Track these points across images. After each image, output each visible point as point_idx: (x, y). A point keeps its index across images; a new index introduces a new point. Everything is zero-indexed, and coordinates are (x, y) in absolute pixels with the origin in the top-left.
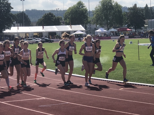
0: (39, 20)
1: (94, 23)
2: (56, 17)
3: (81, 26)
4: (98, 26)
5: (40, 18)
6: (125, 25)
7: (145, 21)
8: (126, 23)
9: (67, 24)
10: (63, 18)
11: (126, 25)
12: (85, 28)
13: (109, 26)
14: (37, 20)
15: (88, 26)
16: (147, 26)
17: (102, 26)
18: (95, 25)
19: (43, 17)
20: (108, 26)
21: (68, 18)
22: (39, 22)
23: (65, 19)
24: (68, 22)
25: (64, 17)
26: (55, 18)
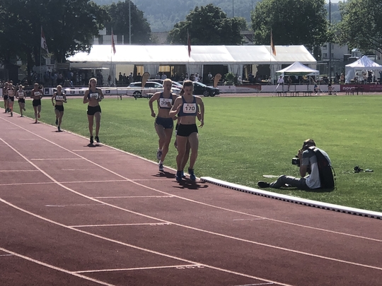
0: (177, 26)
1: (345, 42)
2: (230, 18)
3: (302, 48)
4: (354, 50)
5: (178, 20)
9: (261, 41)
10: (249, 24)
12: (315, 56)
14: (169, 26)
15: (324, 50)
17: (367, 50)
18: (345, 48)
19: (188, 18)
21: (266, 23)
22: (177, 31)
23: (257, 26)
24: (264, 34)
25: (253, 20)
26: (226, 21)
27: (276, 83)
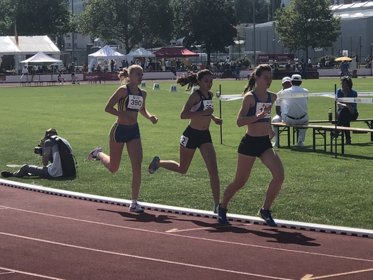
1: (87, 32)
3: (46, 38)
4: (96, 40)
6: (177, 38)
7: (237, 27)
8: (181, 34)
9: (5, 32)
11: (181, 40)
12: (59, 46)
13: (129, 41)
15: (68, 40)
16: (242, 42)
17: (109, 40)
18: (88, 37)
20: (127, 40)
21: (10, 14)
23: (1, 16)
27: (20, 73)
